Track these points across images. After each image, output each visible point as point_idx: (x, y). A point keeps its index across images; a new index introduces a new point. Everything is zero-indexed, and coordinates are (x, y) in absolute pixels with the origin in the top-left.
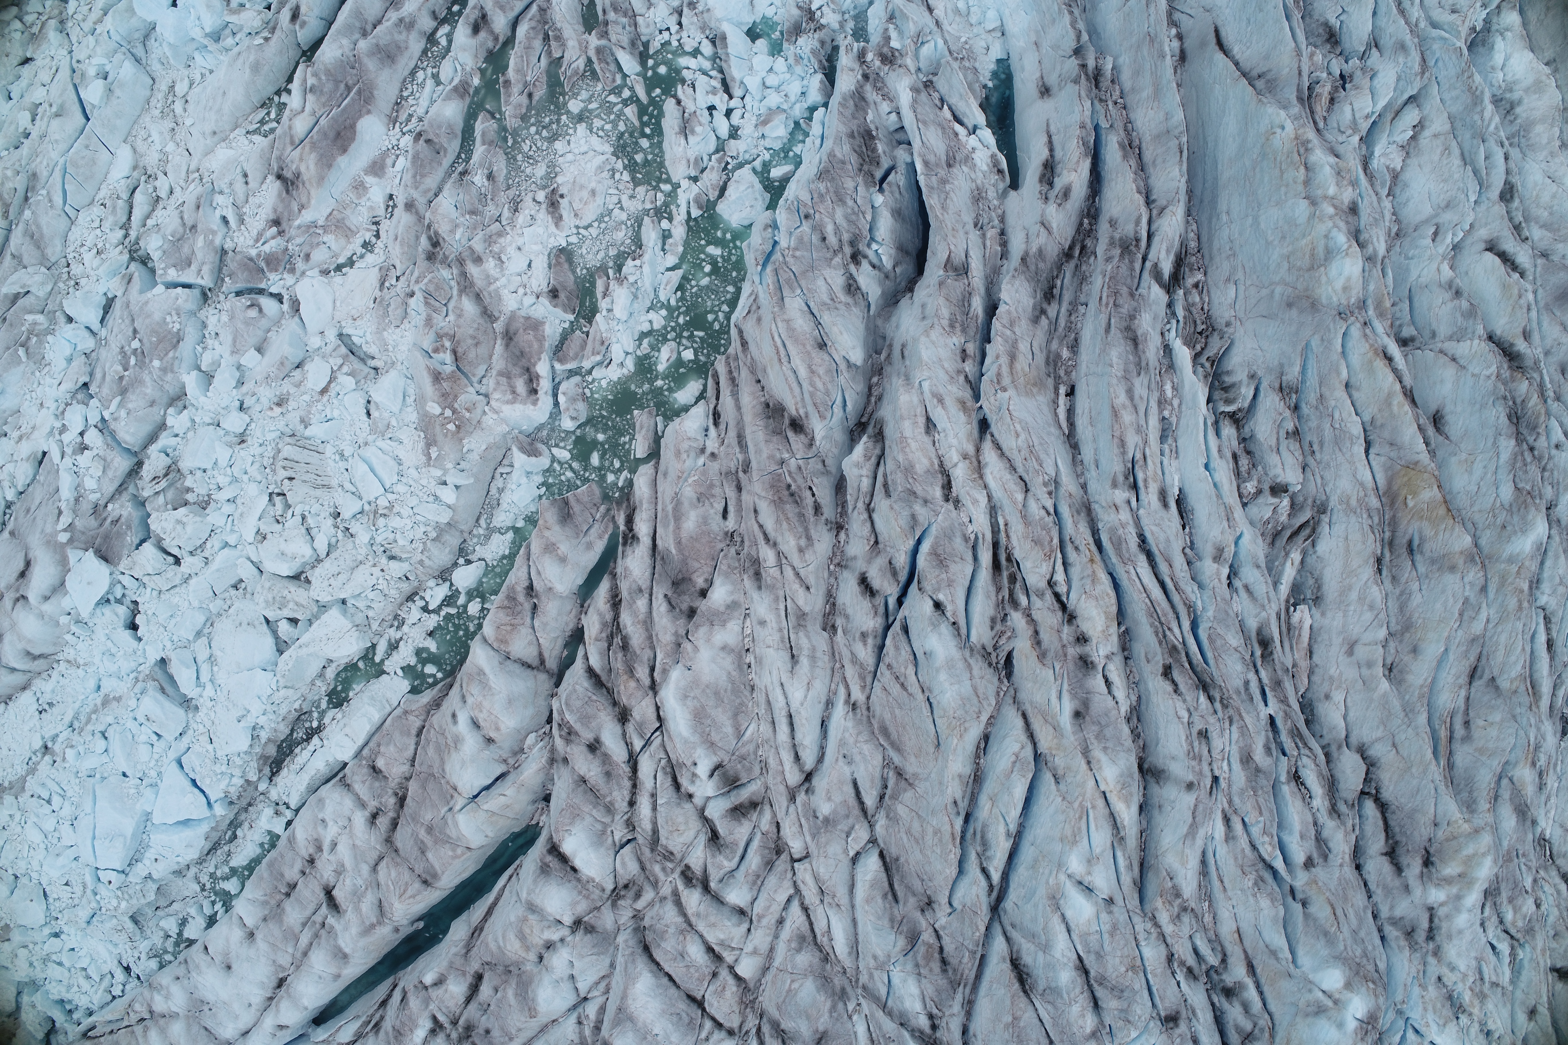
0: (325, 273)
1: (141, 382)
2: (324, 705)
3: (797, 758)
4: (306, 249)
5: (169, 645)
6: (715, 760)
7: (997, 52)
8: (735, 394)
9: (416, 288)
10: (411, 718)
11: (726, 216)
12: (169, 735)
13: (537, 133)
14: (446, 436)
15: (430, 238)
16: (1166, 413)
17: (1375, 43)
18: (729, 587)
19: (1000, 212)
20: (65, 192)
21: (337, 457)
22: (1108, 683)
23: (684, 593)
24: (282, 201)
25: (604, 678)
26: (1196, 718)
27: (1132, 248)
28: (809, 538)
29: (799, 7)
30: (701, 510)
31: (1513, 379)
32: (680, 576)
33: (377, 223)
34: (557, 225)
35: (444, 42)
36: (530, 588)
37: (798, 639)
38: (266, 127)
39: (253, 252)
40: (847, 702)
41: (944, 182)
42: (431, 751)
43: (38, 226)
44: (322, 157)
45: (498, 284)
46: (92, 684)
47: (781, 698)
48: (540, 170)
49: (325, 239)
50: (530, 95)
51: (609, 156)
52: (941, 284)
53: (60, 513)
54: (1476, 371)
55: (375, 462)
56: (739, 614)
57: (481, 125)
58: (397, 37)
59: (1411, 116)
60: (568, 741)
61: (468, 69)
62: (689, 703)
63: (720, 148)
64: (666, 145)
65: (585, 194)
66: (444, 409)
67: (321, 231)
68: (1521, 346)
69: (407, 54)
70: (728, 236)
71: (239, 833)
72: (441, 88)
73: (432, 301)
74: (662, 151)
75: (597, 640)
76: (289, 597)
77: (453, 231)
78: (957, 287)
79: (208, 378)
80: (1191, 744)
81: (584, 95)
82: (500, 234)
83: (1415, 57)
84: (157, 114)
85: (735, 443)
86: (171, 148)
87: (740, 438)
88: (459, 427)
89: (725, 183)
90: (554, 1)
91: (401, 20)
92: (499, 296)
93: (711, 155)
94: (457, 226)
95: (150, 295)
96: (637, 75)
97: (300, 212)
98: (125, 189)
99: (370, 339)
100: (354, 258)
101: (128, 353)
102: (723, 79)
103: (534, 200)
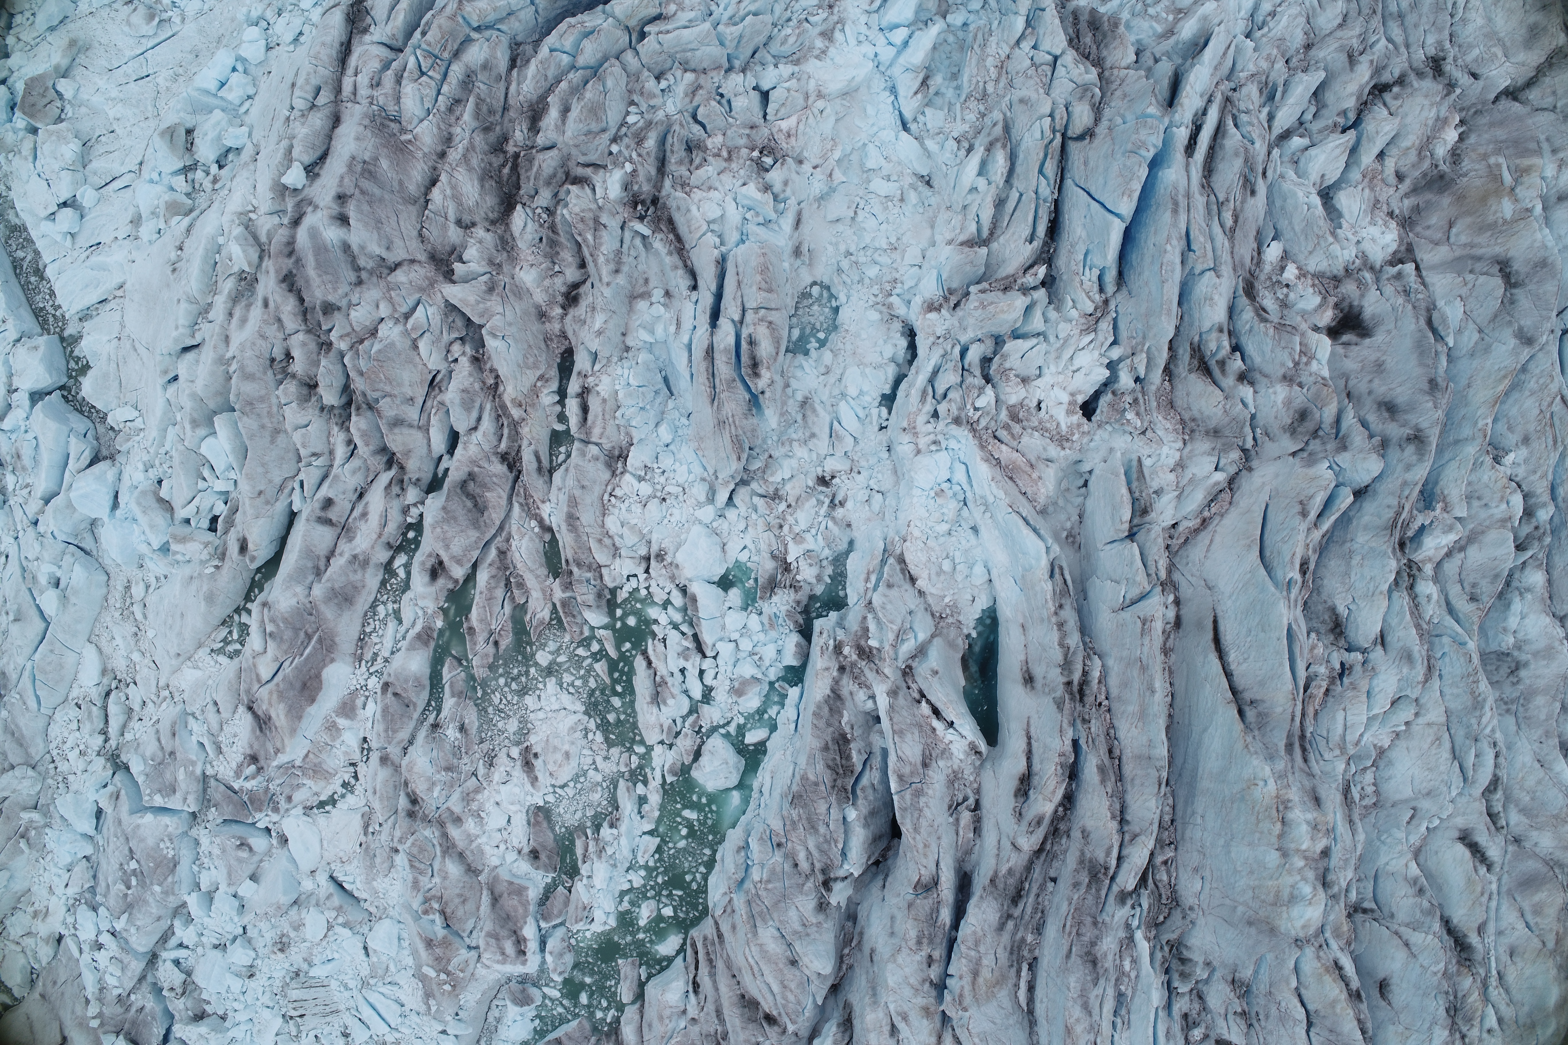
0: (308, 809)
1: (145, 902)
4: (287, 791)
7: (983, 603)
8: (712, 975)
9: (400, 848)
11: (701, 781)
13: (506, 684)
14: (444, 994)
15: (408, 795)
16: (1123, 988)
17: (1382, 640)
19: (975, 786)
20: (37, 697)
21: (342, 988)
24: (257, 738)
27: (1100, 875)
29: (774, 557)
31: (1459, 973)
33: (353, 765)
34: (533, 785)
35: (402, 573)
38: (230, 648)
39: (236, 786)
41: (918, 794)
43: (17, 726)
44: (290, 708)
45: (479, 841)
48: (513, 726)
49: (305, 781)
50: (496, 643)
51: (580, 716)
52: (910, 905)
53: (87, 1002)
54: (1425, 964)
57: (449, 672)
58: (353, 577)
59: (1406, 713)
61: (430, 611)
63: (693, 710)
64: (638, 709)
65: (559, 757)
66: (439, 972)
67: (299, 773)
68: (1474, 939)
69: (364, 593)
70: (704, 800)
72: (403, 628)
73: (417, 864)
74: (634, 711)
77: (430, 790)
78: (924, 904)
79: (210, 897)
81: (552, 646)
82: (477, 790)
83: (1420, 670)
84: (117, 614)
85: (714, 1014)
86: (136, 656)
87: (719, 1013)
88: (454, 987)
89: (700, 747)
90: (514, 543)
91: (355, 557)
92: (482, 852)
93: (684, 718)
94: (434, 784)
95: (141, 821)
96: (605, 628)
97: (276, 754)
98: (98, 695)
99: (360, 885)
100: (336, 797)
101: (128, 872)
103: (508, 756)
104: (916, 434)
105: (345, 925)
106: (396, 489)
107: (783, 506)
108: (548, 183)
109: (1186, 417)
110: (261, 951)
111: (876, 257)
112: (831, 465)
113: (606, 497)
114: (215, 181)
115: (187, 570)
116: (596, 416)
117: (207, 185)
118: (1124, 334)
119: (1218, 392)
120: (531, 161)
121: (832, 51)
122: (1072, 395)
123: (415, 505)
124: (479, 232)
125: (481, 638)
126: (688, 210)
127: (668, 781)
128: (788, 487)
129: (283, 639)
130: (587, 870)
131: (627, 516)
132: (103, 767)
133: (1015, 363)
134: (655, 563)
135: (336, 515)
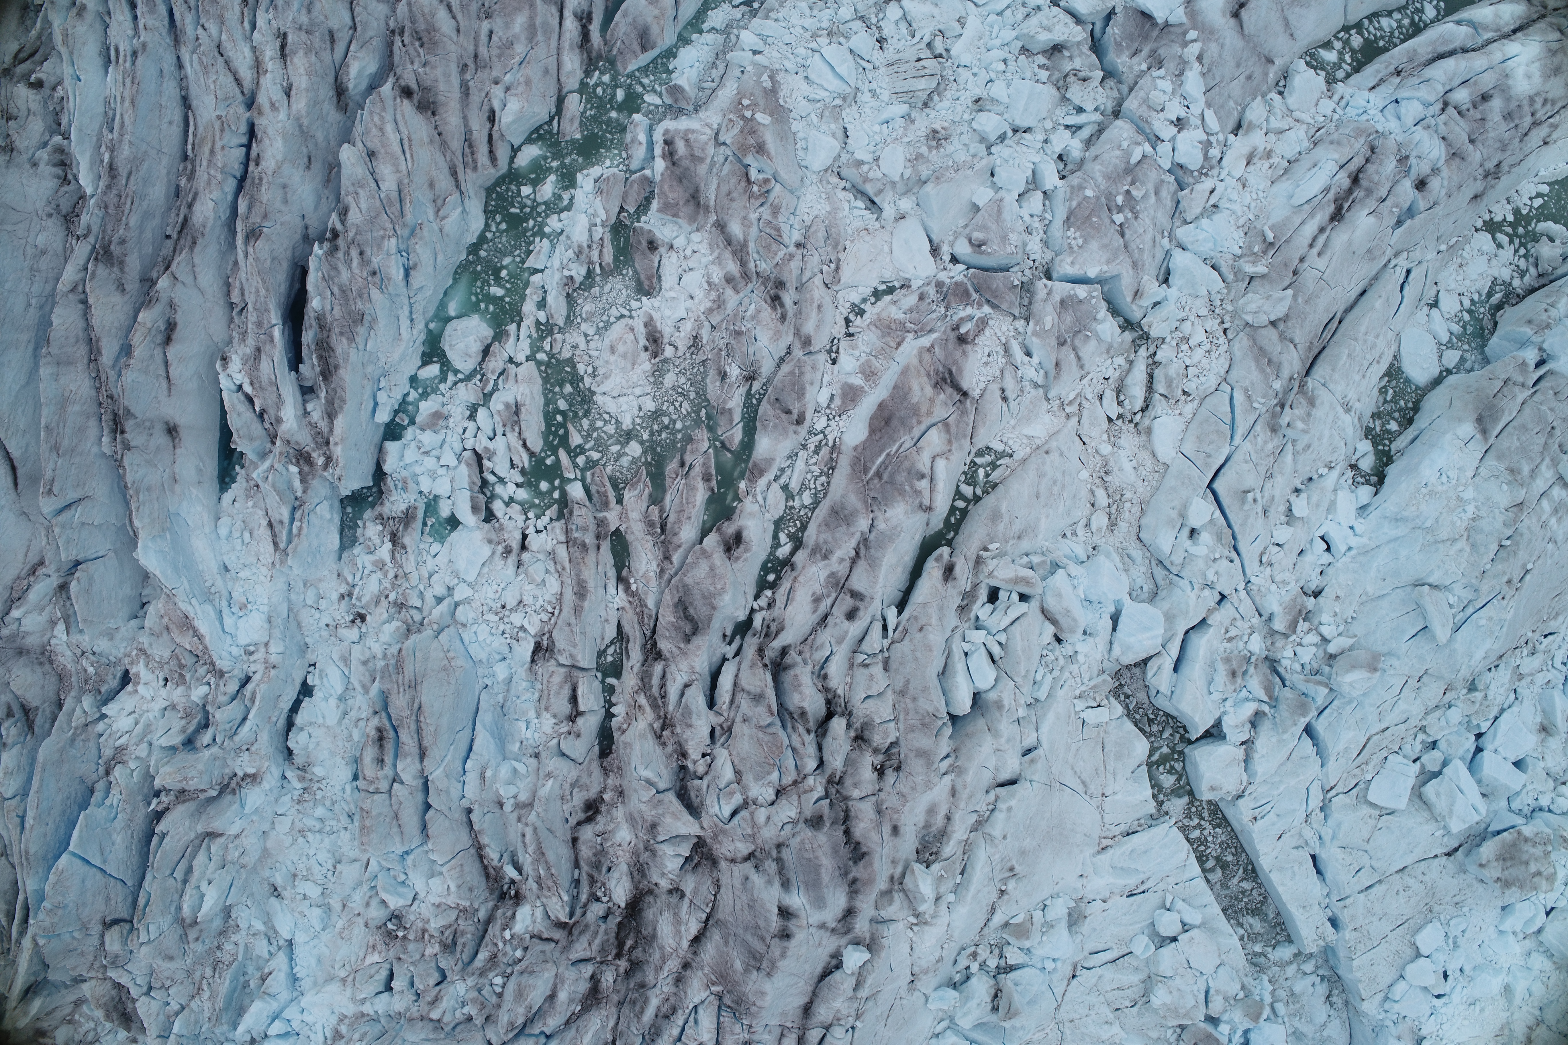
0: (905, 285)
1: (1108, 177)
4: (924, 306)
7: (227, 499)
9: (792, 249)
11: (484, 325)
13: (674, 422)
14: (752, 95)
15: (782, 305)
19: (232, 326)
20: (1231, 405)
21: (878, 91)
24: (955, 362)
27: (102, 252)
28: (409, 4)
29: (404, 547)
30: (510, 33)
34: (651, 318)
35: (783, 538)
38: (988, 459)
39: (987, 309)
43: (1263, 371)
44: (905, 397)
45: (711, 258)
48: (669, 379)
49: (903, 317)
50: (682, 464)
51: (599, 390)
53: (1200, 58)
55: (830, 75)
57: (737, 435)
58: (829, 536)
61: (750, 498)
63: (488, 397)
64: (541, 401)
65: (621, 348)
66: (752, 118)
67: (908, 325)
69: (820, 519)
70: (483, 306)
72: (782, 481)
73: (773, 232)
74: (545, 395)
77: (758, 311)
78: (256, 218)
81: (625, 461)
82: (710, 311)
84: (1128, 495)
85: (473, 91)
87: (466, 91)
88: (740, 103)
89: (483, 360)
90: (654, 566)
91: (825, 557)
92: (711, 246)
93: (496, 388)
94: (754, 318)
95: (1105, 268)
96: (570, 481)
97: (932, 346)
98: (1158, 404)
99: (846, 206)
100: (873, 300)
101: (1127, 211)
102: (481, 472)
103: (676, 348)
104: (266, 661)
105: (861, 163)
106: (774, 628)
107: (392, 597)
108: (587, 926)
109: (47, 666)
110: (965, 128)
111: (318, 826)
112: (352, 634)
113: (556, 612)
114: (974, 955)
115: (1025, 545)
116: (558, 693)
117: (983, 953)
118: (92, 744)
119: (14, 689)
120: (603, 950)
121: (334, 1020)
122: (136, 691)
123: (761, 609)
124: (664, 884)
125: (697, 470)
126: (459, 887)
127: (514, 325)
128: (386, 618)
129: (909, 473)
130: (599, 232)
131: (538, 592)
132: (1157, 326)
133: (177, 724)
134: (515, 545)
135: (847, 602)
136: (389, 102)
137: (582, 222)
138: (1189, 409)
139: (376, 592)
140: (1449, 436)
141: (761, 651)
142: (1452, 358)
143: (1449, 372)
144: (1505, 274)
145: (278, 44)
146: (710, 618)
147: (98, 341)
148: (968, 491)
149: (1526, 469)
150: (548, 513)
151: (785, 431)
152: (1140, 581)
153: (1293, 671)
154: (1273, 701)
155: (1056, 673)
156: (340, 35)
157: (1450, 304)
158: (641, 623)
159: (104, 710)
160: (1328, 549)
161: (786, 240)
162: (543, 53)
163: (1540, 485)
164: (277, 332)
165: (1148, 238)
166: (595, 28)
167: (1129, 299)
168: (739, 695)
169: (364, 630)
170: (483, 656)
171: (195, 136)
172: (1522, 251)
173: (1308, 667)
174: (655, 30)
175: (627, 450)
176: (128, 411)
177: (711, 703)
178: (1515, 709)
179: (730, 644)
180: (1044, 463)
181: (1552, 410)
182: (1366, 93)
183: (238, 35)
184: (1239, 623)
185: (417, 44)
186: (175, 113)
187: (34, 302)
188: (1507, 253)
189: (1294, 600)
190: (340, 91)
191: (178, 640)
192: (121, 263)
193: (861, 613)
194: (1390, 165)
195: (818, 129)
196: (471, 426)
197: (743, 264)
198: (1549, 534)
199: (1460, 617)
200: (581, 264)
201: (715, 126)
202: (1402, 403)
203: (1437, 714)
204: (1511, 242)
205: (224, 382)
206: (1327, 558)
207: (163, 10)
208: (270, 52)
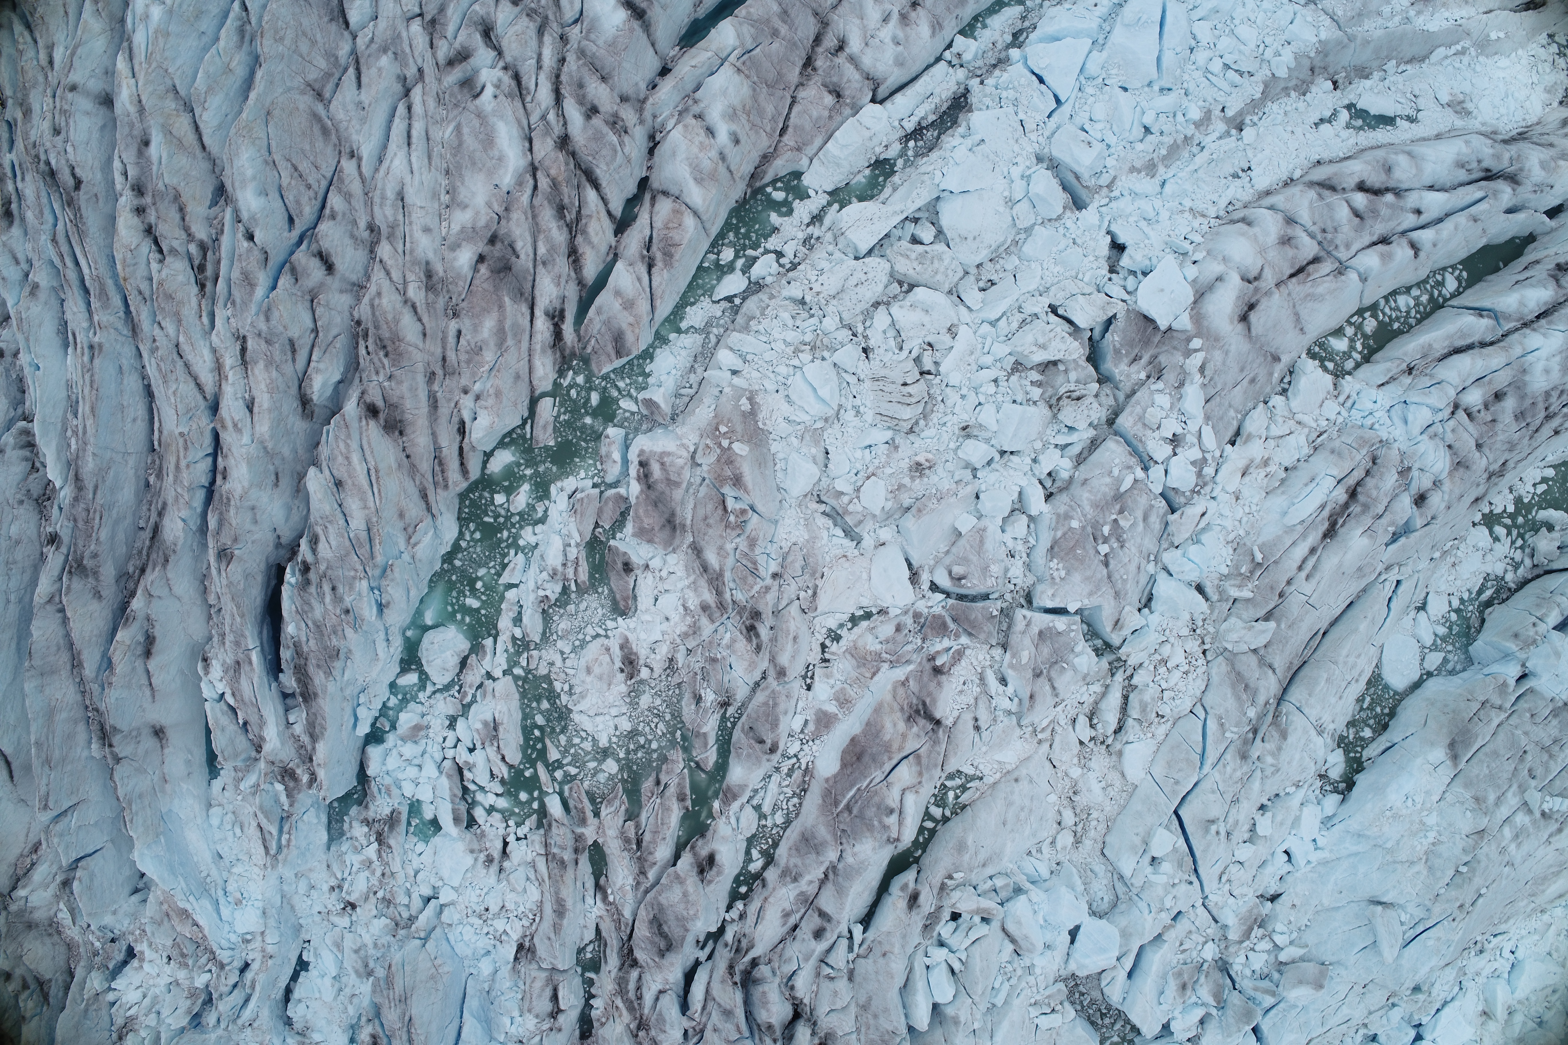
0: (882, 612)
1: (1096, 505)
2: (900, 163)
3: (409, 108)
4: (900, 637)
5: (1069, 223)
6: (478, 102)
7: (217, 786)
8: (437, 449)
9: (769, 581)
10: (792, 143)
11: (461, 637)
12: (1070, 129)
13: (650, 742)
14: (729, 420)
15: (757, 636)
18: (457, 264)
19: (210, 623)
21: (862, 409)
22: (125, 174)
23: (499, 259)
24: (930, 694)
25: (584, 179)
26: (60, 145)
27: (77, 565)
28: (372, 306)
29: (390, 847)
30: (479, 338)
32: (502, 275)
33: (824, 662)
34: (627, 640)
35: (755, 853)
36: (650, 267)
37: (395, 215)
38: (958, 782)
39: (964, 640)
40: (360, 159)
42: (770, 109)
43: (1238, 698)
44: (877, 734)
45: (686, 583)
46: (1168, 188)
47: (414, 159)
48: (645, 701)
49: (879, 647)
50: (658, 783)
51: (575, 709)
53: (1202, 369)
55: (811, 398)
56: (451, 239)
57: (711, 757)
58: (798, 861)
60: (616, 115)
61: (724, 819)
62: (496, 153)
63: (466, 708)
64: (520, 716)
65: (597, 670)
66: (729, 448)
67: (884, 655)
69: (791, 842)
70: (459, 617)
71: (1009, 38)
72: (755, 802)
73: (750, 565)
74: (523, 710)
75: (590, 216)
76: (915, 264)
77: (733, 641)
80: (67, 123)
81: (602, 777)
82: (685, 636)
84: (1095, 814)
85: (442, 402)
86: (1076, 772)
87: (434, 403)
88: (717, 429)
89: (461, 671)
90: (630, 881)
91: (795, 879)
92: (687, 570)
93: (474, 701)
94: (729, 647)
95: (1086, 602)
96: (547, 794)
97: (907, 679)
98: (1130, 731)
99: (825, 534)
100: (850, 625)
101: (1113, 540)
102: (462, 780)
103: (652, 669)
104: (263, 951)
105: (841, 494)
106: (744, 944)
107: (380, 894)
109: (56, 937)
110: (950, 456)
112: (345, 921)
113: (537, 921)
115: (990, 871)
116: (540, 996)
118: (104, 1013)
119: (27, 962)
122: (141, 967)
123: (733, 920)
125: (672, 790)
128: (375, 912)
129: (879, 808)
130: (573, 552)
131: (520, 900)
132: (1133, 653)
133: (184, 1004)
134: (496, 854)
135: (814, 921)
136: (355, 425)
137: (557, 543)
138: (1161, 730)
139: (365, 890)
140: (1419, 761)
141: (731, 967)
142: (1434, 660)
143: (1429, 674)
144: (1498, 568)
145: (238, 348)
146: (684, 938)
147: (79, 653)
148: (937, 812)
149: (1492, 797)
150: (527, 823)
151: (759, 760)
152: (1100, 894)
153: (1243, 978)
154: (1221, 1005)
155: (1013, 981)
156: (302, 342)
157: (1438, 607)
158: (618, 929)
159: (113, 986)
160: (1289, 860)
161: (762, 572)
162: (514, 360)
163: (1504, 812)
164: (255, 657)
165: (1133, 568)
166: (568, 328)
167: (1108, 629)
168: (710, 1004)
169: (354, 918)
170: (469, 952)
171: (160, 432)
172: (1519, 542)
173: (1258, 972)
174: (630, 338)
175: (603, 767)
176: (115, 729)
177: (684, 1007)
178: (1456, 1004)
179: (702, 948)
180: (1012, 793)
181: (1526, 733)
182: (1374, 393)
183: (196, 333)
184: (1193, 937)
185: (382, 354)
186: (139, 409)
187: (12, 598)
188: (1503, 548)
189: (1250, 911)
190: (305, 401)
191: (178, 929)
192: (96, 574)
193: (828, 934)
194: (1390, 479)
195: (798, 451)
196: (451, 736)
197: (719, 593)
198: (1507, 859)
199: (1411, 934)
200: (557, 582)
201: (692, 449)
202: (1378, 710)
203: (1380, 1013)
204: (1509, 533)
205: (207, 692)
206: (1288, 867)
207: (116, 301)
208: (230, 360)
